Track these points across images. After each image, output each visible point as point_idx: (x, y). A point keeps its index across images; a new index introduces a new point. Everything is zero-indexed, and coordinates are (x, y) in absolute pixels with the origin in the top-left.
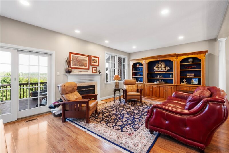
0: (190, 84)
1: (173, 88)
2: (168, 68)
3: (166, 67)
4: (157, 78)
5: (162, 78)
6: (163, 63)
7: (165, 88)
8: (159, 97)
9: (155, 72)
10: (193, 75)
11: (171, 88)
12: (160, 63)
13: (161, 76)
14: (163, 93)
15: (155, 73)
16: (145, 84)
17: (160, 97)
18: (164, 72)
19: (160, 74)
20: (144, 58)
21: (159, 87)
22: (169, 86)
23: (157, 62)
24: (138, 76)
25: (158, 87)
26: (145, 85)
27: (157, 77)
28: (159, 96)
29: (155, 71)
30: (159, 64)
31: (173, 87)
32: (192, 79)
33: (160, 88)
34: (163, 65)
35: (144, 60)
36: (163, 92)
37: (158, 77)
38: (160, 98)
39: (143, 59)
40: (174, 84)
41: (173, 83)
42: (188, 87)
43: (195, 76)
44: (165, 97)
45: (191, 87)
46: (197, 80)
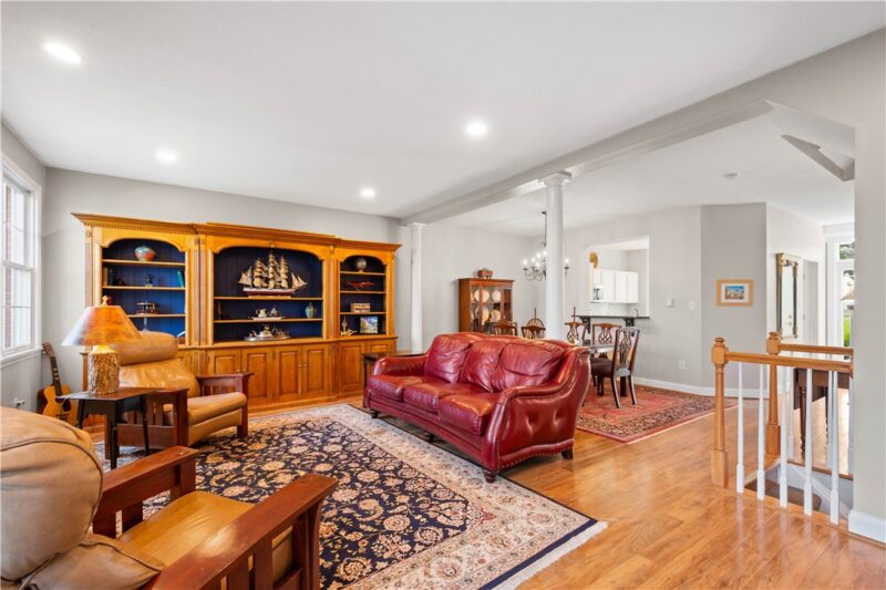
0: (359, 333)
1: (326, 352)
2: (298, 283)
3: (294, 277)
4: (255, 319)
5: (279, 319)
6: (283, 262)
7: (299, 358)
8: (278, 393)
9: (246, 294)
10: (368, 306)
11: (322, 354)
12: (271, 260)
13: (274, 311)
14: (293, 377)
15: (250, 297)
16: (207, 350)
17: (281, 393)
18: (289, 298)
19: (267, 305)
20: (202, 227)
21: (277, 356)
22: (314, 347)
23: (262, 253)
24: (142, 315)
25: (274, 355)
26: (211, 354)
27: (257, 316)
28: (277, 390)
29: (246, 289)
30: (266, 264)
31: (326, 347)
32: (362, 319)
33: (284, 360)
34: (283, 271)
35: (197, 233)
36: (293, 371)
37: (262, 316)
38: (282, 397)
39: (192, 229)
40: (324, 339)
41: (320, 335)
42: (362, 344)
43: (372, 310)
44: (300, 391)
45: (369, 343)
46: (375, 320)
